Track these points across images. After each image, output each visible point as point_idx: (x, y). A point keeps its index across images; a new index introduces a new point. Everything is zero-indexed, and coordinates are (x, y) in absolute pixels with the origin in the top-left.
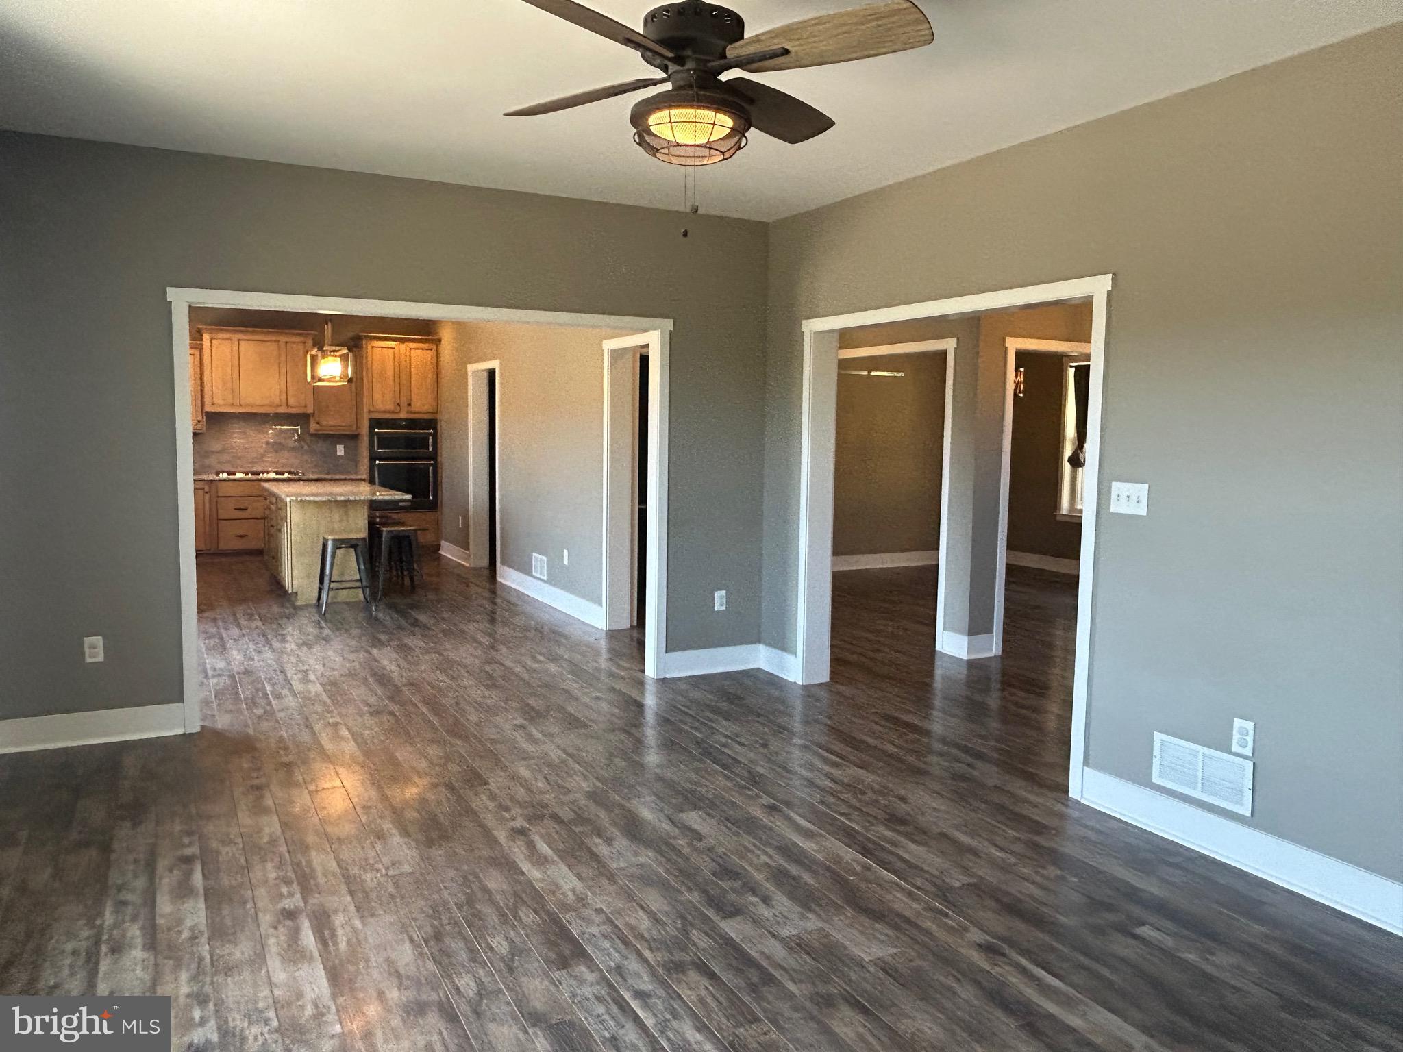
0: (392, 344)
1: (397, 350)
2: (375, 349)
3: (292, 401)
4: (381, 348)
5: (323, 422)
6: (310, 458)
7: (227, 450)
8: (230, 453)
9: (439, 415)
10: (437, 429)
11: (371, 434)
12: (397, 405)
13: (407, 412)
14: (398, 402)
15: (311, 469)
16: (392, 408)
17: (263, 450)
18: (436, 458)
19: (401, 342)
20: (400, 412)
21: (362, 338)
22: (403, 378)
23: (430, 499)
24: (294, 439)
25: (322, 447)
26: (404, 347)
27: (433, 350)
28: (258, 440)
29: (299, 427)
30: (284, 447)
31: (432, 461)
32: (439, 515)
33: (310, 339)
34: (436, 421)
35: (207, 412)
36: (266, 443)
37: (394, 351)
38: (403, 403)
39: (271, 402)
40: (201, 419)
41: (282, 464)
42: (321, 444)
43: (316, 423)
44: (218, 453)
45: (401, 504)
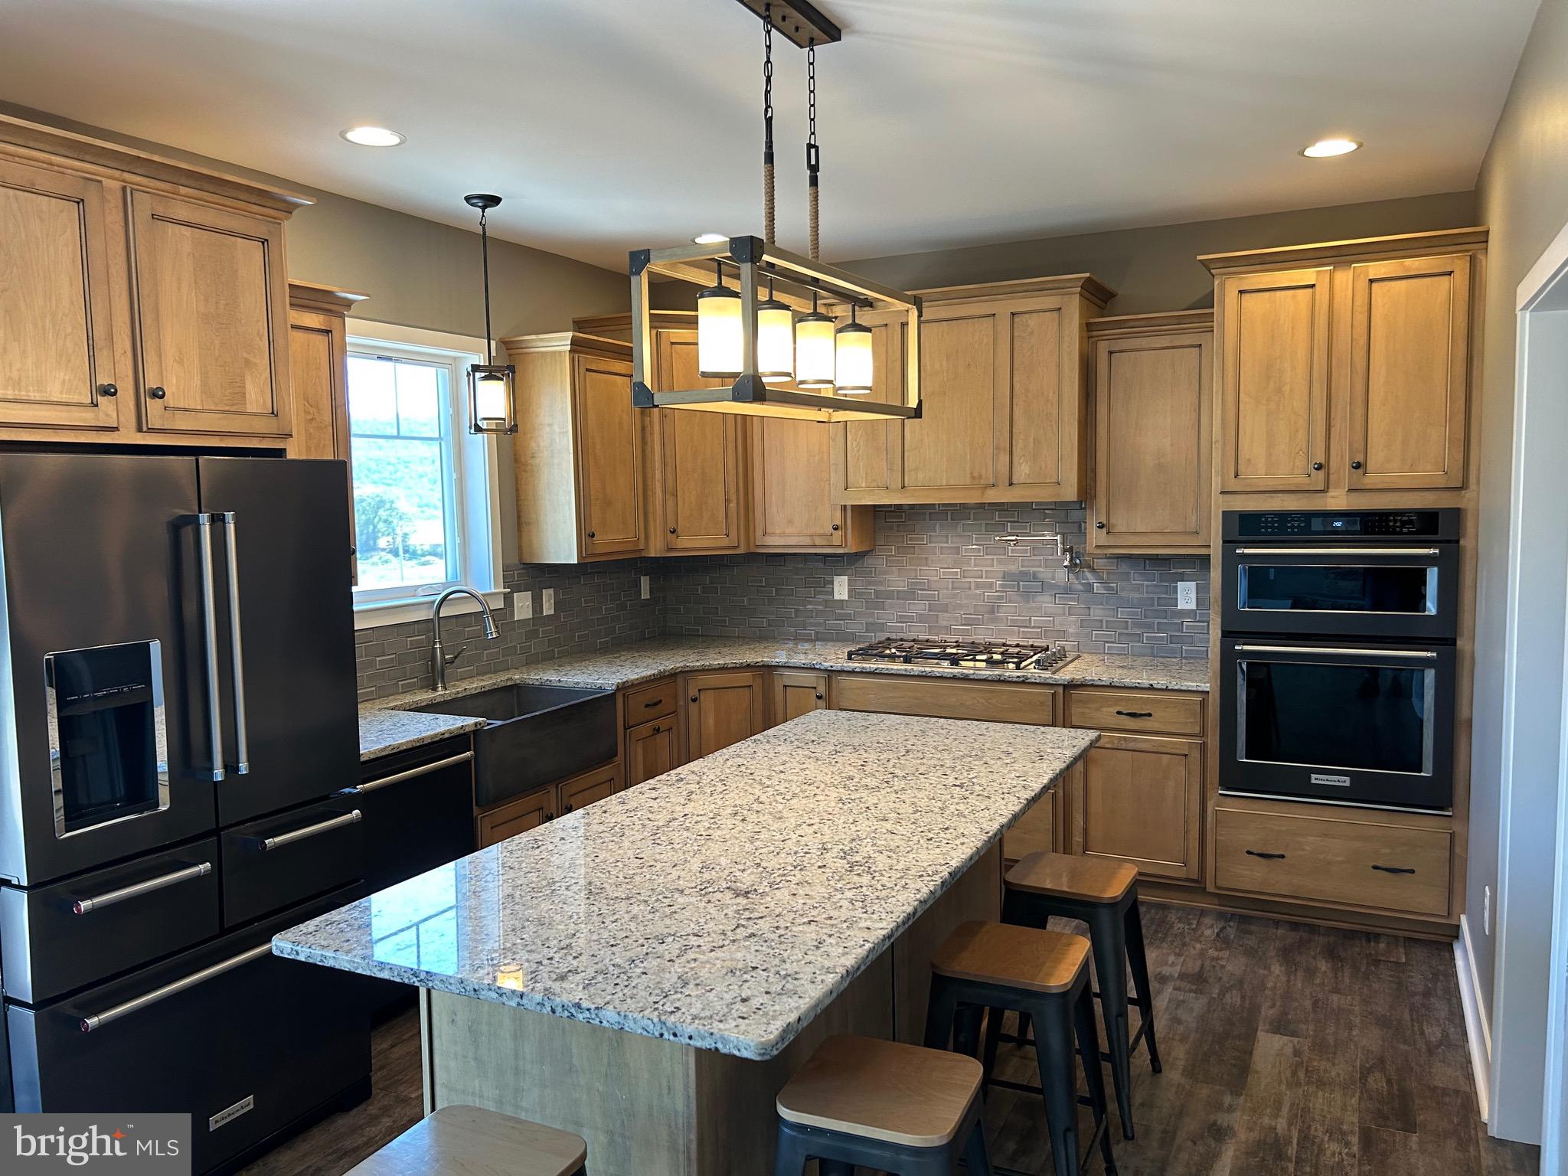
0: (1307, 275)
1: (1322, 292)
2: (1246, 296)
3: (1023, 471)
4: (1268, 294)
5: (1120, 522)
6: (1107, 617)
7: (921, 590)
8: (924, 598)
9: (1468, 495)
10: (1462, 542)
11: (1230, 562)
12: (1319, 467)
13: (1350, 490)
14: (1321, 459)
15: (1107, 645)
16: (1300, 480)
17: (996, 591)
18: (1454, 643)
19: (1336, 265)
20: (1325, 491)
21: (1212, 271)
22: (1342, 382)
23: (1422, 774)
24: (1066, 567)
25: (1139, 588)
26: (1347, 282)
27: (1457, 274)
28: (984, 569)
29: (1058, 538)
30: (1044, 586)
31: (1432, 651)
32: (1457, 827)
33: (1073, 296)
34: (1456, 515)
35: (845, 506)
36: (1001, 575)
37: (1314, 295)
38: (1341, 463)
39: (973, 478)
40: (838, 523)
41: (1039, 627)
42: (1136, 579)
43: (1099, 527)
44: (901, 596)
45: (1316, 779)
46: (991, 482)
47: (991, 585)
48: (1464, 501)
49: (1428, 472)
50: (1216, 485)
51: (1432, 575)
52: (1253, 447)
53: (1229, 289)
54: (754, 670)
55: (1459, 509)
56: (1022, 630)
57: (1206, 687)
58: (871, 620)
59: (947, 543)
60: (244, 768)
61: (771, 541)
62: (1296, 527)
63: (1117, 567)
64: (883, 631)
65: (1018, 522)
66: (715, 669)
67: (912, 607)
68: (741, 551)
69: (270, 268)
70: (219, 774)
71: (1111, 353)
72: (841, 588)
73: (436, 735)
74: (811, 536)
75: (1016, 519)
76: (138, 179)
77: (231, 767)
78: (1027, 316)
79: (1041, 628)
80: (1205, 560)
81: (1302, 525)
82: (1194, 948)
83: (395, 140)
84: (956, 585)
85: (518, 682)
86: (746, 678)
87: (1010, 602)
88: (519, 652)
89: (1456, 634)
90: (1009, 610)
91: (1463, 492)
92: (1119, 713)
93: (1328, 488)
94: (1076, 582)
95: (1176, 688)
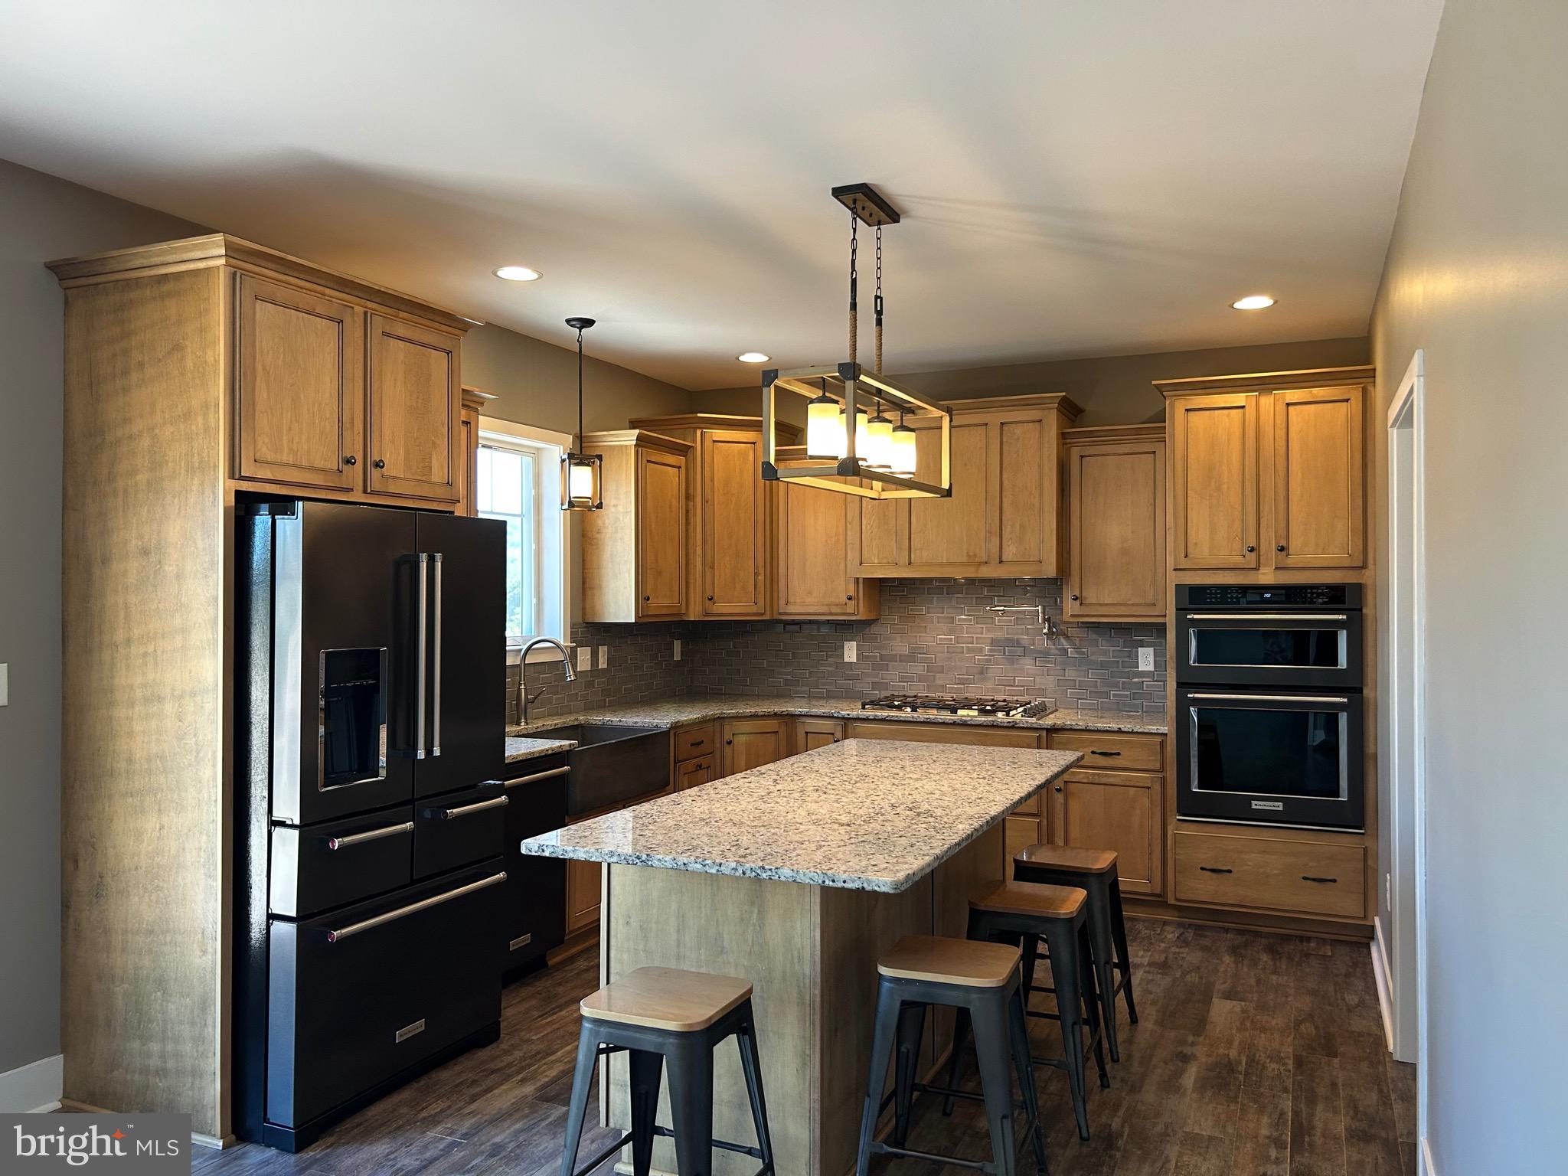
0: (1239, 399)
1: (1250, 411)
2: (1191, 414)
3: (1010, 552)
4: (1208, 412)
5: (1091, 596)
6: (1079, 677)
7: (920, 654)
8: (923, 661)
9: (1367, 573)
10: (1364, 611)
11: (1183, 626)
12: (1252, 550)
13: (1276, 568)
14: (1253, 544)
15: (1079, 701)
16: (1236, 560)
17: (986, 655)
18: (1361, 691)
19: (1261, 392)
20: (1257, 569)
21: (1164, 393)
22: (1267, 481)
23: (1340, 799)
24: (1045, 634)
25: (1105, 653)
26: (1270, 404)
27: (1353, 401)
28: (975, 636)
29: (1040, 608)
30: (1026, 652)
31: (1344, 697)
32: (1369, 843)
33: (1052, 411)
34: (1359, 589)
35: (858, 578)
36: (989, 641)
37: (1244, 414)
38: (1268, 546)
39: (969, 556)
40: (852, 594)
41: (1022, 686)
42: (1103, 645)
43: (1073, 599)
44: (903, 659)
45: (1256, 805)
46: (984, 559)
47: (981, 649)
48: (1365, 577)
49: (1335, 554)
50: (1170, 565)
51: (1343, 638)
52: (1199, 533)
53: (1177, 408)
54: (780, 718)
55: (1360, 585)
56: (1007, 688)
57: (1164, 729)
58: (875, 680)
59: (943, 613)
60: (437, 752)
61: (791, 609)
62: (1235, 598)
63: (1088, 634)
64: (887, 690)
65: (1003, 596)
66: (746, 717)
67: (912, 668)
68: (767, 617)
69: (452, 374)
70: (421, 754)
71: (1082, 457)
72: (850, 652)
73: (542, 751)
74: (829, 605)
75: (1002, 594)
76: (375, 306)
77: (429, 751)
78: (1014, 425)
79: (1024, 686)
80: (1161, 629)
81: (1240, 596)
82: (1160, 946)
83: (535, 276)
84: (950, 650)
85: (583, 722)
86: (772, 725)
87: (997, 664)
88: (579, 699)
89: (1362, 683)
90: (999, 671)
91: (1364, 571)
92: (1093, 753)
93: (1259, 566)
94: (1053, 647)
95: (1140, 730)
